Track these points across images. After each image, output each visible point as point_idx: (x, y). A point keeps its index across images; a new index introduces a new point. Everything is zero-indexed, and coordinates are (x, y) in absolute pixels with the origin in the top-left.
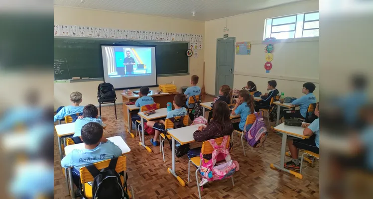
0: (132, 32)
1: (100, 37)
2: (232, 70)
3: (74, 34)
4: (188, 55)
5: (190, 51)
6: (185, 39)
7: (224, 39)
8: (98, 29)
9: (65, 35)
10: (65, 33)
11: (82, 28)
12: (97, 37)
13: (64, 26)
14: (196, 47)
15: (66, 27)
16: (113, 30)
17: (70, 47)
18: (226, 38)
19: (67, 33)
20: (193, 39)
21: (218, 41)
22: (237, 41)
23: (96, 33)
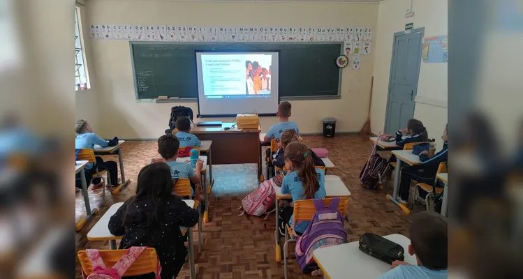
0: (242, 30)
1: (195, 40)
2: (413, 94)
3: (162, 37)
4: (339, 65)
5: (344, 59)
6: (335, 38)
7: (407, 32)
8: (193, 29)
9: (151, 39)
10: (151, 36)
11: (171, 28)
12: (192, 40)
13: (150, 28)
14: (357, 51)
15: (152, 28)
16: (213, 30)
17: (156, 56)
18: (409, 31)
19: (153, 36)
20: (351, 38)
21: (396, 36)
22: (427, 35)
23: (190, 35)
